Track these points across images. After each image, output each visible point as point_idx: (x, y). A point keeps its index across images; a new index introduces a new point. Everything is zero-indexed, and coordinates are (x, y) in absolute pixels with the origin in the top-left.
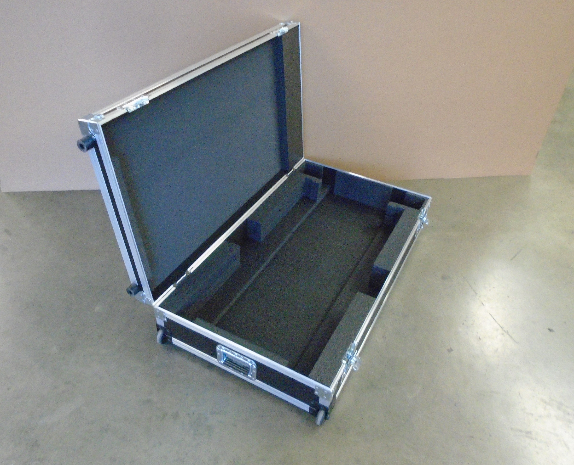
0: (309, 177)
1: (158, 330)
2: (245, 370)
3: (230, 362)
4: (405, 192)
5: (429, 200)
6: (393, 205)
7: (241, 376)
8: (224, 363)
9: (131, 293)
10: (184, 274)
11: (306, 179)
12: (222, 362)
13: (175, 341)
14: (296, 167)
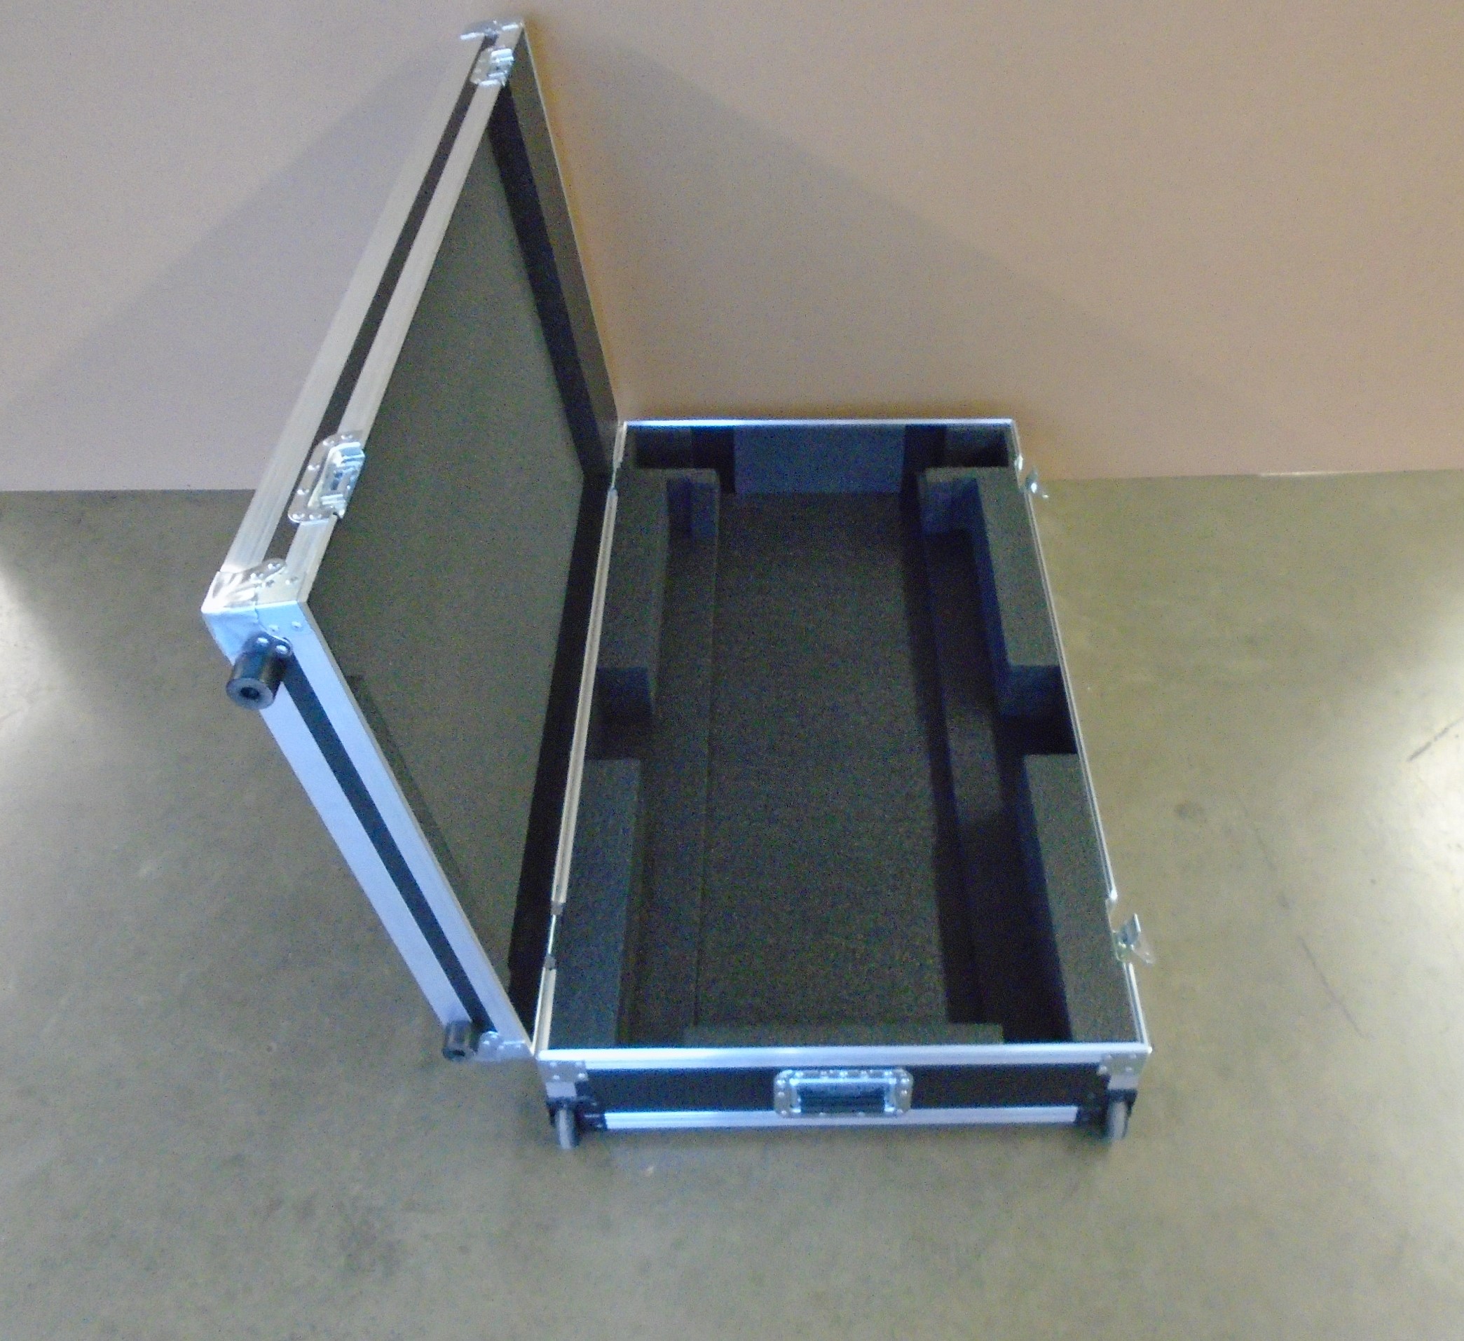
0: (672, 473)
1: (553, 1115)
2: (871, 1100)
3: (813, 1100)
4: (942, 429)
5: (1010, 431)
6: (938, 476)
7: (861, 1119)
8: (803, 1111)
9: (460, 1054)
10: (550, 918)
11: (669, 483)
12: (797, 1110)
13: (615, 1120)
14: (618, 458)
